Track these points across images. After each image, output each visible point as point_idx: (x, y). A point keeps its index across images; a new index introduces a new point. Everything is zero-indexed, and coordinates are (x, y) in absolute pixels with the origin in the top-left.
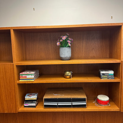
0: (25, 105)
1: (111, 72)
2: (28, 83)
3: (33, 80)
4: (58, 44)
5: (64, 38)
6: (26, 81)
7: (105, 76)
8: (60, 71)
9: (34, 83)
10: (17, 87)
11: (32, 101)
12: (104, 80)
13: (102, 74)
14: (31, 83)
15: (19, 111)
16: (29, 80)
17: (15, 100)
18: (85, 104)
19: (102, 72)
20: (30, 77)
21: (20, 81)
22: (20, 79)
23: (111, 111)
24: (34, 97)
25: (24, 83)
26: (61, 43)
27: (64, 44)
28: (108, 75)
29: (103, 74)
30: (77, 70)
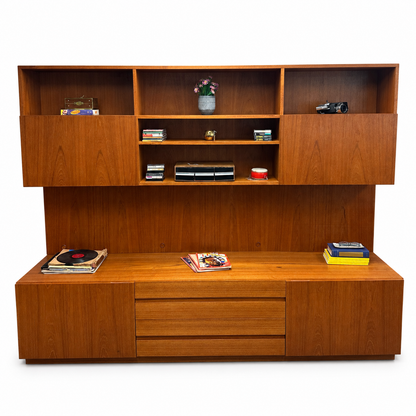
0: (148, 178)
1: (269, 132)
3: (161, 141)
4: (196, 90)
5: (205, 82)
6: (151, 141)
7: (260, 137)
8: (198, 128)
11: (157, 173)
12: (259, 141)
13: (255, 134)
14: (157, 144)
15: (140, 185)
16: (155, 140)
18: (232, 174)
19: (255, 131)
21: (143, 141)
22: (144, 138)
24: (161, 168)
25: (149, 143)
26: (200, 89)
27: (205, 91)
28: (264, 134)
29: (258, 134)
30: (222, 128)
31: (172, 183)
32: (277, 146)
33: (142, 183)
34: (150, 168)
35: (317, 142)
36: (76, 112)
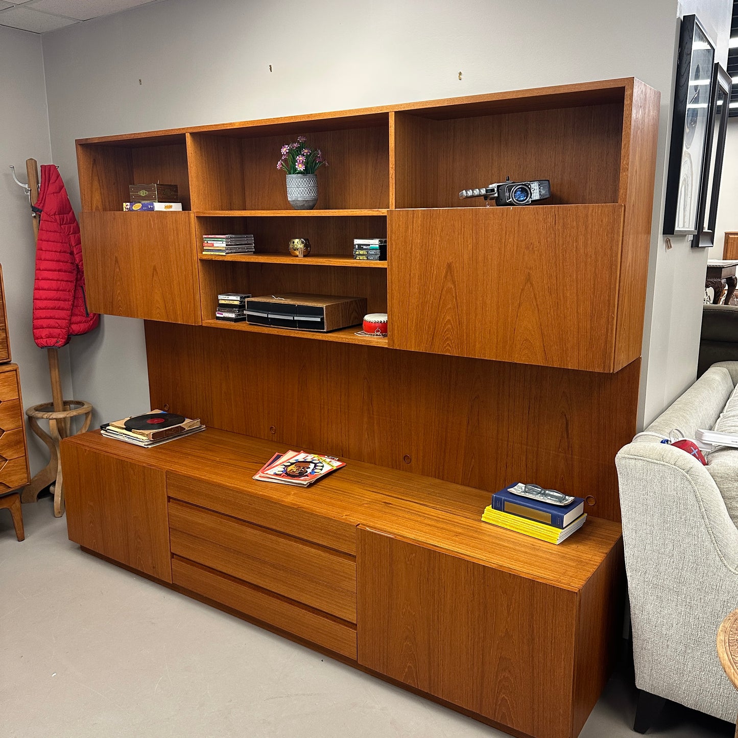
0: (218, 315)
1: (375, 243)
2: (217, 259)
3: (224, 254)
4: (279, 165)
6: (212, 253)
7: (361, 252)
9: (226, 259)
10: (198, 266)
11: (229, 307)
12: (360, 261)
13: (357, 246)
14: (221, 259)
15: (204, 325)
16: (217, 253)
17: (194, 295)
18: (319, 320)
19: (356, 241)
20: (218, 246)
21: (204, 253)
22: (205, 248)
23: (372, 344)
24: (235, 299)
25: (210, 258)
28: (369, 248)
29: (360, 247)
31: (244, 326)
32: (384, 270)
33: (208, 322)
34: (223, 299)
35: (449, 266)
36: (137, 207)
